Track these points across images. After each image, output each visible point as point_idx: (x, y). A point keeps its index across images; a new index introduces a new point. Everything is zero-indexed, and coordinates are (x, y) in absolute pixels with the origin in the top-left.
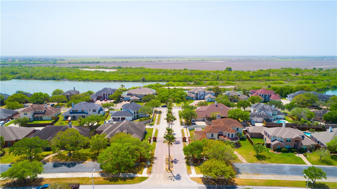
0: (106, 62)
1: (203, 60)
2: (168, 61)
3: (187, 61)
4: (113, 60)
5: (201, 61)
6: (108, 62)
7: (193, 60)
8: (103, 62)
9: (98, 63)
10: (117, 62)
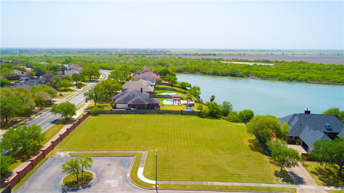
0: (221, 54)
1: (339, 54)
2: (293, 54)
3: (318, 55)
4: (228, 53)
6: (223, 54)
7: (325, 54)
8: (218, 54)
9: (215, 55)
10: (234, 54)
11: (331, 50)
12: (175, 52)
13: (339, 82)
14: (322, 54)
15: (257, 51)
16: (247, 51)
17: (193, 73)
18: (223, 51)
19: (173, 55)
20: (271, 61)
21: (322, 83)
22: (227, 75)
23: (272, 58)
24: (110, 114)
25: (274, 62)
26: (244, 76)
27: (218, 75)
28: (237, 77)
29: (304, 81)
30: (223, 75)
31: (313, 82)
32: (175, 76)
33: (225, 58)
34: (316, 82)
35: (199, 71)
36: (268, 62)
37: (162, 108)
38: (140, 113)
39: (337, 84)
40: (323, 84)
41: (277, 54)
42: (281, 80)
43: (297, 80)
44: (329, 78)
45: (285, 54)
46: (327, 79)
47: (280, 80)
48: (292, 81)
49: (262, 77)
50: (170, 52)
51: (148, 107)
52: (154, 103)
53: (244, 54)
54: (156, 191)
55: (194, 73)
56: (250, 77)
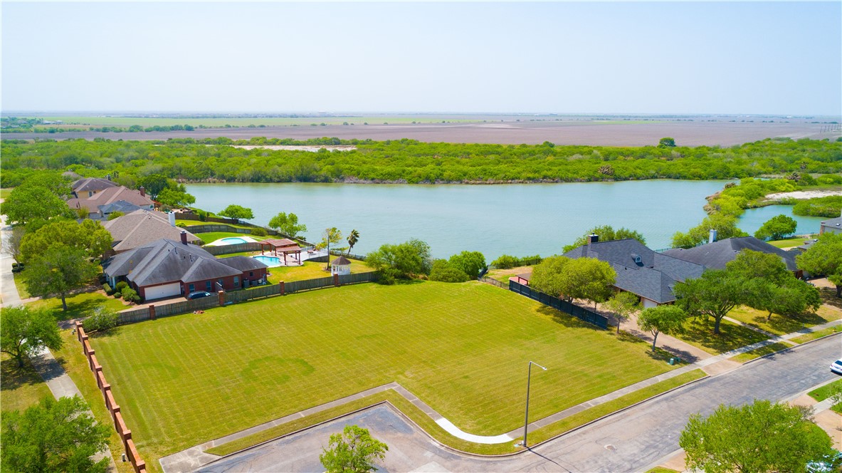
0: (205, 128)
1: (444, 122)
2: (366, 124)
5: (440, 124)
6: (211, 127)
7: (422, 122)
8: (196, 128)
9: (189, 129)
10: (237, 127)
11: (420, 114)
12: (60, 123)
13: (513, 179)
14: (417, 122)
15: (280, 116)
16: (256, 117)
17: (197, 179)
18: (198, 117)
19: (62, 131)
20: (344, 141)
21: (488, 182)
22: (289, 180)
23: (344, 134)
24: (151, 321)
25: (351, 142)
26: (333, 179)
27: (270, 181)
28: (316, 182)
29: (457, 181)
30: (281, 180)
31: (472, 182)
32: (183, 190)
33: (235, 137)
34: (478, 182)
35: (212, 175)
36: (337, 143)
37: (274, 279)
38: (236, 302)
39: (511, 183)
40: (490, 184)
41: (334, 123)
42: (413, 182)
43: (442, 180)
44: (496, 172)
45: (349, 123)
46: (492, 174)
47: (411, 182)
48: (434, 183)
49: (373, 179)
50: (38, 122)
51: (242, 281)
52: (256, 268)
53: (262, 126)
54: (530, 452)
55: (201, 179)
56: (346, 181)
